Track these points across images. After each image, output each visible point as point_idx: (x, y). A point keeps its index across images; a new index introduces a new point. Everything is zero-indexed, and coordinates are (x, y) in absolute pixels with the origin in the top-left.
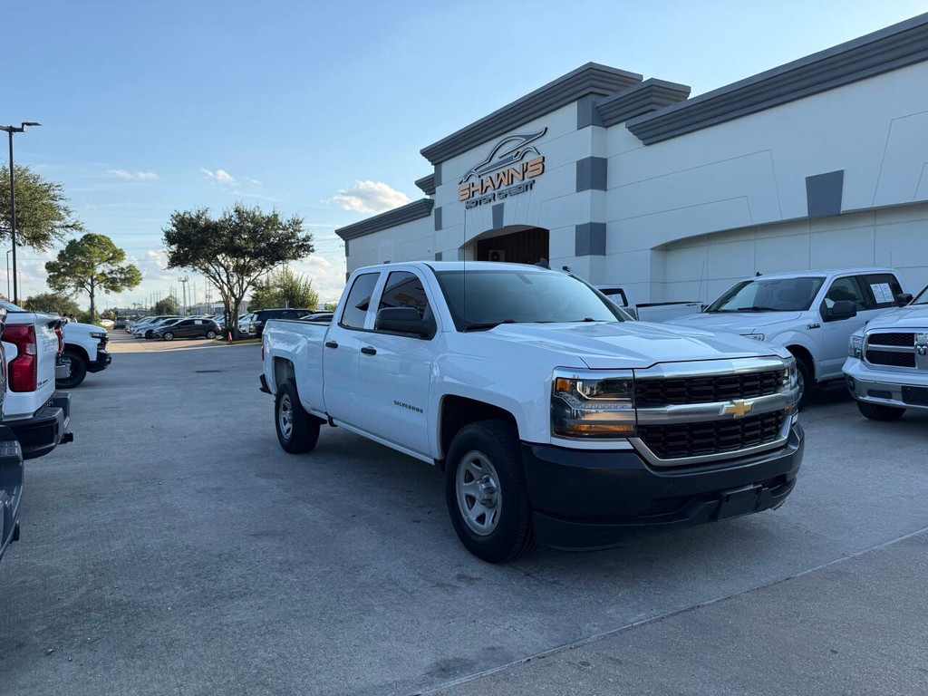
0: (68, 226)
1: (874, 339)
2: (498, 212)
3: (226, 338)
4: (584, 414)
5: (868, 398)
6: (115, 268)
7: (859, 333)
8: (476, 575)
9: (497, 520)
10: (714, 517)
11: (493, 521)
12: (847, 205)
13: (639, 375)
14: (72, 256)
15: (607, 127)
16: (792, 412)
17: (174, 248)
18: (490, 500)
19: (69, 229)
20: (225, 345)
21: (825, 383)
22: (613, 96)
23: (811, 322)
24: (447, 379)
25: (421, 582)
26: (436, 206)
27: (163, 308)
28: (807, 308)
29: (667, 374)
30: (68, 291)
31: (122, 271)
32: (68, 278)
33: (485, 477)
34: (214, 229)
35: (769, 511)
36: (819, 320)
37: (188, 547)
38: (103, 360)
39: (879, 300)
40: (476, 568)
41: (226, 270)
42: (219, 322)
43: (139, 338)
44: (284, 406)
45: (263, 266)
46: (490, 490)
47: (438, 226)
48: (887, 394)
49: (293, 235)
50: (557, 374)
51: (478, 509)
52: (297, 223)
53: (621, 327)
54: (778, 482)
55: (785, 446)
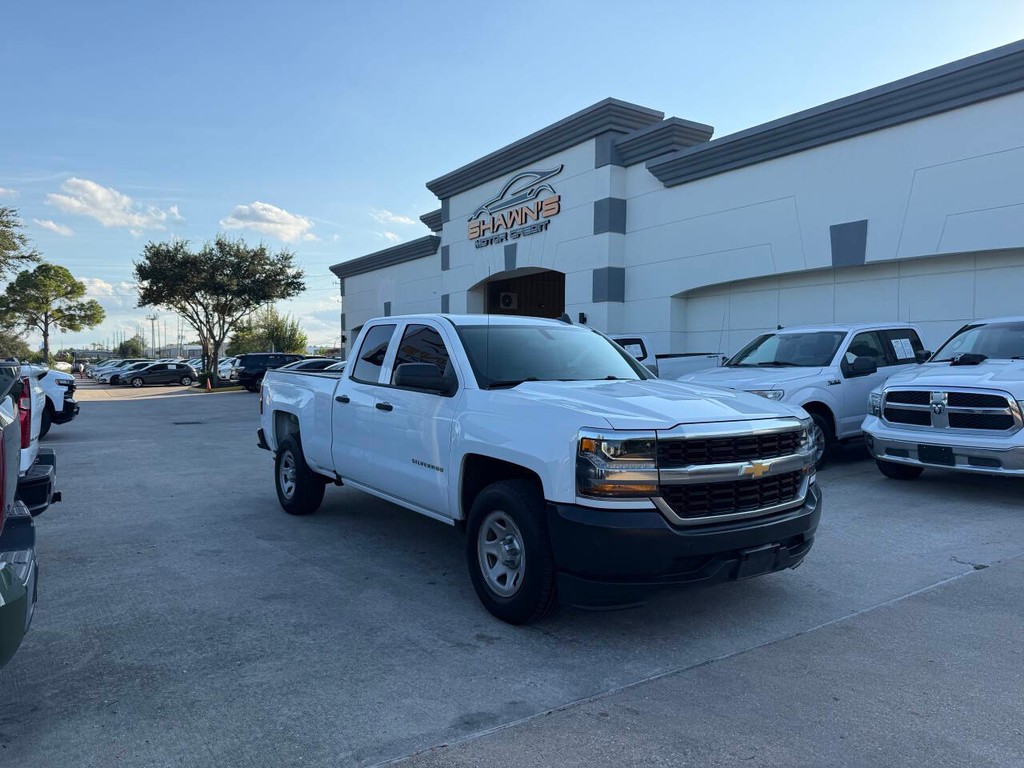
0: (23, 257)
1: (891, 396)
2: (511, 253)
3: (203, 385)
4: (608, 473)
5: (886, 457)
6: (73, 304)
7: (877, 391)
8: (495, 635)
9: (519, 582)
10: (733, 575)
11: (515, 583)
12: (871, 256)
13: (662, 436)
14: (24, 289)
15: (626, 167)
16: (810, 472)
17: (146, 284)
18: (513, 562)
19: (24, 260)
20: (202, 393)
21: (846, 440)
22: (633, 134)
23: (832, 378)
24: (467, 437)
25: (441, 642)
26: (443, 244)
27: (127, 350)
28: (827, 363)
29: (688, 435)
30: (18, 330)
31: (82, 307)
32: (17, 314)
33: (509, 537)
34: (191, 263)
35: (788, 570)
36: (840, 377)
37: (194, 611)
38: (70, 410)
39: (900, 356)
40: (495, 628)
41: (205, 308)
42: (195, 366)
43: (103, 384)
44: (286, 462)
45: (247, 305)
46: (513, 552)
47: (445, 266)
48: (904, 453)
49: (282, 272)
50: (583, 434)
51: (499, 569)
52: (286, 258)
53: (644, 386)
54: (795, 541)
55: (802, 506)
